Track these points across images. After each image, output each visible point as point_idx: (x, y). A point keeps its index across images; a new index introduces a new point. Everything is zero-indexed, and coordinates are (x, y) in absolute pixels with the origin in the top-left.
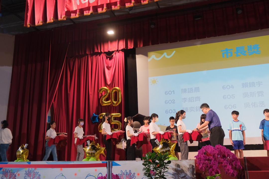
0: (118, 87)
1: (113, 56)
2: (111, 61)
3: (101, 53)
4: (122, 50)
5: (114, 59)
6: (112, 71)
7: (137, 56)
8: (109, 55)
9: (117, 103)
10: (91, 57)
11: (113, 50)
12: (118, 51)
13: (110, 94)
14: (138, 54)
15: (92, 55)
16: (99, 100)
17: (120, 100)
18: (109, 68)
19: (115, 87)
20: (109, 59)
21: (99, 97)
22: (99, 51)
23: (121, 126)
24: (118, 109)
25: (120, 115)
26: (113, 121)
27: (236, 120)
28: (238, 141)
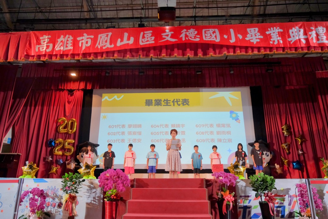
0: (75, 118)
1: (74, 93)
2: (72, 97)
3: (64, 90)
4: (82, 90)
5: (74, 96)
6: (71, 105)
7: (93, 96)
8: (71, 92)
9: (72, 132)
10: (55, 92)
11: (75, 89)
12: (78, 90)
13: (67, 123)
14: (94, 94)
15: (56, 90)
16: (57, 128)
17: (75, 129)
18: (69, 102)
19: (72, 118)
20: (70, 95)
21: (58, 126)
22: (63, 88)
23: (73, 150)
24: (72, 136)
25: (74, 141)
26: (67, 146)
27: (153, 151)
28: (153, 166)
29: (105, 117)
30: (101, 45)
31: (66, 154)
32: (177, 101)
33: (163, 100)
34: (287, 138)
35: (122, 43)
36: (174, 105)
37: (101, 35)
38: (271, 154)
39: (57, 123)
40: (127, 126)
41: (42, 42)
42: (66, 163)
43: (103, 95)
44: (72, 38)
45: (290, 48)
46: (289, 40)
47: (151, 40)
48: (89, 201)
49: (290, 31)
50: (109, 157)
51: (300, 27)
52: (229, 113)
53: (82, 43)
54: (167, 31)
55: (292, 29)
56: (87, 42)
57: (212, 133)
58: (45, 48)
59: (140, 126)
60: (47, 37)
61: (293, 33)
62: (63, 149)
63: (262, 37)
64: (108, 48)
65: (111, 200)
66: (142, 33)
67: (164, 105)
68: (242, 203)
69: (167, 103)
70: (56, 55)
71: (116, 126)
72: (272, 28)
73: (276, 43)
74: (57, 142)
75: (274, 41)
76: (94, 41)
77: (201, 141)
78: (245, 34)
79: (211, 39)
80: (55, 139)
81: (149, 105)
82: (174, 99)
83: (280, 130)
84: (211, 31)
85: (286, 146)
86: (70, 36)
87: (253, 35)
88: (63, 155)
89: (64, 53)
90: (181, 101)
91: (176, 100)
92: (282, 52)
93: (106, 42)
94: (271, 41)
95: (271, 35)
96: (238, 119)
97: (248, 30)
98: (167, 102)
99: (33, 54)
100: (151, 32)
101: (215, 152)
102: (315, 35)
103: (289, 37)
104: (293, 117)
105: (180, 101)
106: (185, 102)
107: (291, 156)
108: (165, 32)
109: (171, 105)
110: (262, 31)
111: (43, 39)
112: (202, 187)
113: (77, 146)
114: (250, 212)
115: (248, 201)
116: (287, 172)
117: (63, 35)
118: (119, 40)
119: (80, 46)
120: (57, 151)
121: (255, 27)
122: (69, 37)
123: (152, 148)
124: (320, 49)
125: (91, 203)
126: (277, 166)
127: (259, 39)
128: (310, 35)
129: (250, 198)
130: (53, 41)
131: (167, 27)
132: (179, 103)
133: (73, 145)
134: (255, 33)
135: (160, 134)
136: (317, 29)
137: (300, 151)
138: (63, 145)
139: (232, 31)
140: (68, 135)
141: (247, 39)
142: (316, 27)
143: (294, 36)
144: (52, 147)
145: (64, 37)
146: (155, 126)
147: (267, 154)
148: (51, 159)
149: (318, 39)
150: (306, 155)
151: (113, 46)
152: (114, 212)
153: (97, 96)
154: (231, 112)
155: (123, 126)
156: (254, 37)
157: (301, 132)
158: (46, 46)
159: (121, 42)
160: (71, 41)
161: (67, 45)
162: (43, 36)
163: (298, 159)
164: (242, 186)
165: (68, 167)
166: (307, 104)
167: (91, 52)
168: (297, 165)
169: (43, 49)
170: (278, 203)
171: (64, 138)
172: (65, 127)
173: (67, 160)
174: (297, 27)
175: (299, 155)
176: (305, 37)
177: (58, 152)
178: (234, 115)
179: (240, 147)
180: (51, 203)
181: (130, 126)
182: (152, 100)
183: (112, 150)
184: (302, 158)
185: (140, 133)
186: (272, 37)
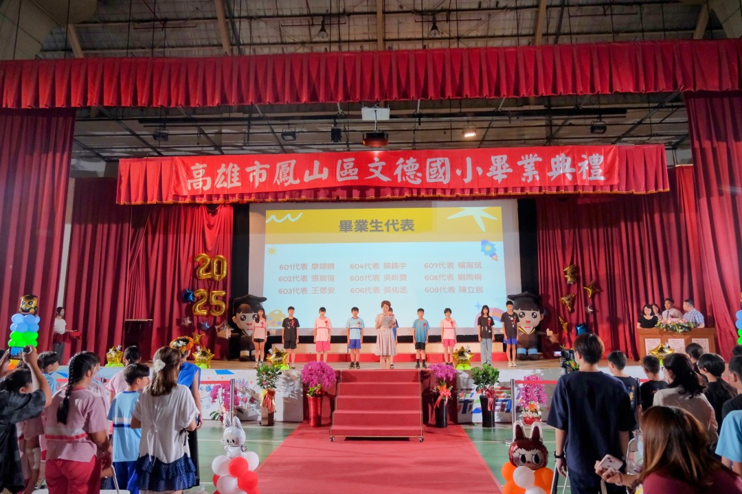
0: (223, 255)
1: (217, 210)
2: (215, 217)
4: (231, 204)
5: (218, 215)
6: (215, 232)
7: (251, 214)
8: (212, 208)
9: (220, 278)
10: (184, 208)
12: (225, 205)
13: (210, 263)
14: (252, 212)
16: (194, 270)
17: (225, 272)
18: (210, 227)
19: (217, 254)
20: (211, 214)
21: (195, 268)
23: (224, 306)
24: (221, 285)
25: (224, 293)
26: (214, 302)
27: (356, 317)
28: (356, 340)
29: (272, 251)
30: (282, 180)
31: (213, 314)
32: (393, 224)
33: (369, 222)
34: (572, 287)
35: (312, 178)
36: (388, 230)
37: (280, 164)
38: (541, 313)
39: (193, 262)
40: (309, 267)
41: (194, 173)
42: (215, 329)
43: (268, 212)
44: (238, 169)
45: (550, 188)
46: (549, 174)
47: (354, 174)
48: (287, 396)
49: (553, 160)
50: (291, 326)
51: (567, 155)
52: (480, 243)
53: (254, 176)
54: (376, 159)
55: (555, 157)
56: (260, 176)
57: (450, 277)
58: (201, 183)
59: (331, 266)
60: (201, 166)
61: (555, 163)
62: (208, 305)
63: (511, 170)
64: (291, 184)
65: (315, 396)
66: (340, 162)
67: (371, 231)
68: (462, 397)
69: (377, 227)
70: (218, 196)
71: (291, 266)
72: (527, 156)
73: (529, 181)
74: (197, 295)
75: (527, 178)
76: (271, 173)
77: (432, 290)
78: (487, 165)
79: (437, 180)
80: (193, 290)
81: (346, 231)
82: (389, 220)
83: (562, 273)
84: (440, 160)
85: (569, 300)
86: (235, 165)
87: (499, 168)
88: (209, 315)
89: (229, 193)
90: (400, 223)
91: (391, 222)
92: (537, 192)
93: (288, 174)
94: (523, 177)
95: (525, 167)
96: (494, 254)
97: (493, 158)
98: (376, 225)
99: (185, 194)
100: (353, 159)
101: (448, 319)
102: (587, 168)
103: (550, 170)
104: (584, 251)
105: (398, 224)
106: (408, 225)
107: (574, 316)
108: (373, 161)
109: (382, 231)
110: (512, 162)
111: (195, 170)
112: (416, 381)
113: (231, 300)
114: (471, 407)
115: (470, 395)
116: (567, 340)
117: (225, 162)
118: (307, 172)
119: (251, 180)
120: (199, 309)
121: (502, 154)
122: (233, 167)
123: (355, 312)
124: (592, 188)
125: (289, 397)
126: (549, 333)
127: (506, 173)
128: (580, 168)
129: (472, 392)
130: (211, 173)
131: (376, 153)
132: (397, 226)
133: (224, 299)
134: (502, 164)
135: (365, 279)
136: (590, 157)
137: (590, 308)
138: (209, 298)
139: (469, 160)
140: (213, 282)
141: (489, 175)
142: (590, 154)
143: (556, 169)
144: (190, 303)
145: (227, 167)
146: (357, 266)
147: (535, 314)
148: (189, 322)
149: (590, 174)
150: (598, 315)
151: (298, 182)
152: (319, 408)
153: (256, 214)
154: (484, 243)
155: (304, 266)
156: (500, 171)
157: (594, 278)
158: (202, 181)
159: (310, 175)
160: (238, 174)
161: (233, 180)
162: (194, 165)
163: (585, 321)
164: (464, 378)
165: (220, 334)
166: (609, 229)
167: (267, 191)
168: (583, 330)
169: (198, 186)
170: (504, 397)
171: (207, 287)
172: (207, 271)
173: (215, 323)
174: (563, 155)
175: (587, 315)
176: (573, 170)
177: (200, 311)
178: (488, 248)
179: (485, 311)
180: (241, 398)
181: (315, 266)
182: (351, 222)
183: (295, 316)
184: (592, 320)
185: (332, 278)
186: (526, 170)
